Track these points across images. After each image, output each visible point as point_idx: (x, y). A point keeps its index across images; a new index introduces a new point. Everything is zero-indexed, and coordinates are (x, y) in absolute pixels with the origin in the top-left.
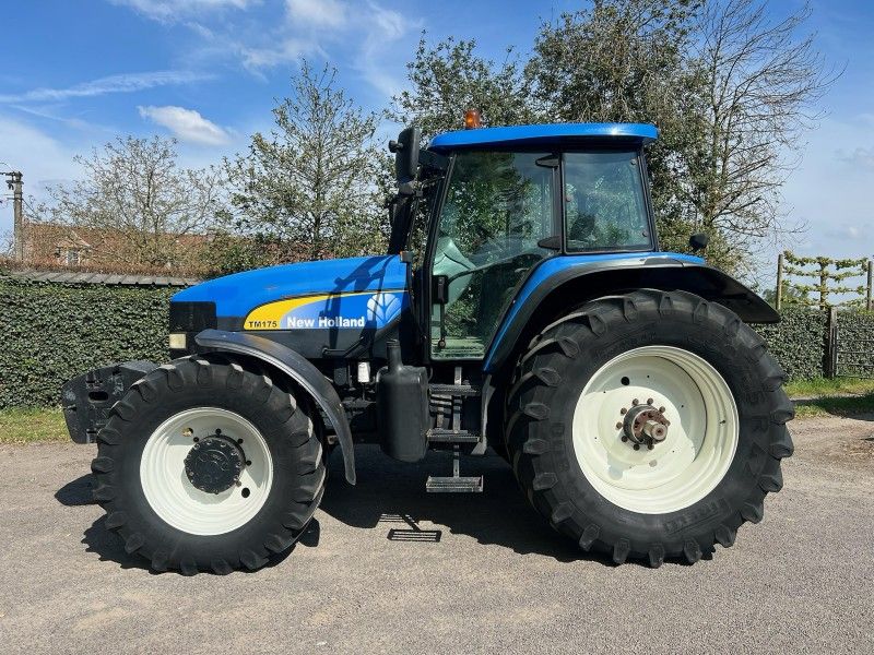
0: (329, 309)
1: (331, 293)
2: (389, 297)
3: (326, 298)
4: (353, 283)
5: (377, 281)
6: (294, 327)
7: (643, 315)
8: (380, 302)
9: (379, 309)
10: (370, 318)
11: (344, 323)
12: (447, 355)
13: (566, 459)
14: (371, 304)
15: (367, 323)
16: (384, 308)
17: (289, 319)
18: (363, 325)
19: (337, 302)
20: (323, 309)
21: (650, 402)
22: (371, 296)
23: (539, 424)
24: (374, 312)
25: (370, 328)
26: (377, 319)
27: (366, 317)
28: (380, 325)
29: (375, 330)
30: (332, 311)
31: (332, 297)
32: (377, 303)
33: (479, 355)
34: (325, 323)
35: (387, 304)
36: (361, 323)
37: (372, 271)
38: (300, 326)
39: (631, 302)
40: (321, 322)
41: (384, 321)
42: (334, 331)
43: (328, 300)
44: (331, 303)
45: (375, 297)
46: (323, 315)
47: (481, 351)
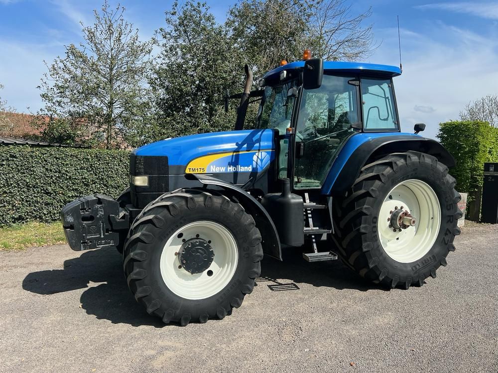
0: (233, 161)
1: (234, 152)
2: (264, 154)
3: (231, 154)
4: (245, 146)
5: (257, 145)
6: (214, 171)
7: (413, 164)
8: (260, 157)
9: (259, 161)
10: (255, 166)
11: (242, 169)
12: (302, 187)
13: (376, 235)
14: (255, 158)
15: (253, 169)
16: (262, 160)
17: (211, 166)
18: (251, 170)
19: (237, 157)
20: (230, 161)
21: (402, 208)
22: (255, 153)
23: (368, 216)
24: (257, 163)
25: (254, 173)
26: (258, 167)
27: (252, 166)
28: (259, 170)
29: (257, 172)
30: (235, 162)
31: (235, 154)
32: (258, 157)
33: (318, 186)
34: (231, 169)
35: (263, 158)
36: (250, 169)
37: (254, 139)
38: (218, 171)
39: (409, 157)
40: (229, 168)
41: (262, 168)
42: (236, 174)
43: (233, 156)
44: (234, 157)
45: (257, 154)
46: (230, 164)
47: (318, 184)
